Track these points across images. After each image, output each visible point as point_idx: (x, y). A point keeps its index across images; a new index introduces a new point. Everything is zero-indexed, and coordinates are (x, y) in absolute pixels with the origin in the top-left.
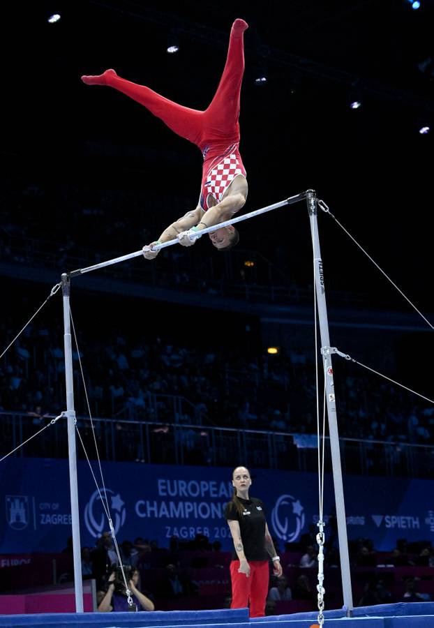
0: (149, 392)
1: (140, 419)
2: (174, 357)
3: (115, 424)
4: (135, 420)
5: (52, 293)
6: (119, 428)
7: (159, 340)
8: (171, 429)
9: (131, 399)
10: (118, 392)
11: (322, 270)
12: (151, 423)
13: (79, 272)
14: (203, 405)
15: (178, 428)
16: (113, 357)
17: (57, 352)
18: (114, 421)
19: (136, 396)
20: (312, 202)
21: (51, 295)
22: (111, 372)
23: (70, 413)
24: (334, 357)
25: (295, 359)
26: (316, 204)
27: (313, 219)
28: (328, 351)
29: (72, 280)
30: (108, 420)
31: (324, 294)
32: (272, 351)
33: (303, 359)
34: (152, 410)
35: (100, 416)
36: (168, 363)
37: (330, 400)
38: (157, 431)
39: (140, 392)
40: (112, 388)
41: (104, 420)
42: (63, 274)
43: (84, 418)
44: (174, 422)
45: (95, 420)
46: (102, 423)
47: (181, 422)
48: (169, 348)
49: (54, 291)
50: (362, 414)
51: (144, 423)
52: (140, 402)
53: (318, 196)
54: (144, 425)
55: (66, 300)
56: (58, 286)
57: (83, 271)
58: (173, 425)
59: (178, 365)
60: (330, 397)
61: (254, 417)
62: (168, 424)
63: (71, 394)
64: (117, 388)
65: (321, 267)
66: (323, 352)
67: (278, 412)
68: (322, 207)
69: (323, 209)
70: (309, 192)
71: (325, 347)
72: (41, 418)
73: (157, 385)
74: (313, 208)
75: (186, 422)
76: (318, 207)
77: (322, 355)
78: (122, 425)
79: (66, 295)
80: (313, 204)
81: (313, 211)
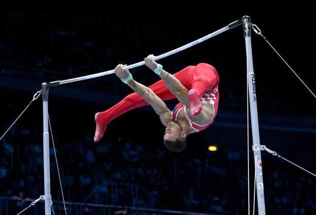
0: (111, 181)
1: (104, 203)
2: (133, 153)
3: (84, 206)
4: (100, 203)
5: (34, 99)
6: (87, 210)
7: (120, 139)
8: (129, 211)
9: (97, 187)
10: (86, 181)
11: (254, 82)
12: (112, 206)
14: (155, 192)
15: (135, 211)
16: (82, 152)
17: (36, 148)
18: (82, 204)
19: (100, 183)
20: (246, 26)
22: (80, 164)
23: (47, 197)
24: (263, 153)
25: (231, 155)
26: (250, 28)
27: (248, 40)
28: (258, 148)
29: (50, 88)
30: (78, 204)
31: (256, 101)
32: (213, 148)
33: (237, 155)
34: (114, 196)
35: (72, 200)
36: (126, 157)
37: (260, 188)
38: (117, 213)
39: (104, 181)
40: (81, 177)
41: (75, 203)
42: (43, 84)
43: (58, 202)
44: (132, 205)
45: (67, 203)
46: (73, 206)
47: (137, 205)
48: (128, 145)
49: (35, 97)
50: (285, 201)
51: (106, 206)
52: (104, 189)
53: (252, 21)
54: (107, 208)
55: (45, 105)
56: (39, 93)
57: (62, 82)
58: (131, 208)
59: (136, 159)
60: (260, 186)
61: (197, 202)
62: (126, 207)
63: (48, 181)
64: (85, 177)
65: (254, 79)
66: (254, 149)
67: (217, 199)
68: (255, 30)
69: (256, 32)
70: (245, 18)
71: (256, 145)
72: (23, 202)
73: (118, 176)
74: (247, 31)
75: (142, 206)
76: (252, 30)
77: (253, 152)
78: (89, 207)
79: (46, 101)
80: (247, 28)
81: (247, 33)
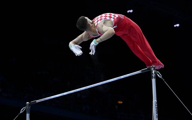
5: (21, 112)
13: (36, 102)
20: (153, 72)
21: (21, 113)
26: (155, 73)
27: (154, 81)
29: (32, 106)
31: (157, 118)
42: (27, 103)
49: (22, 111)
55: (28, 115)
56: (24, 109)
57: (37, 101)
65: (157, 105)
68: (158, 75)
70: (152, 67)
74: (154, 75)
76: (156, 75)
79: (28, 113)
80: (154, 73)
81: (154, 77)
